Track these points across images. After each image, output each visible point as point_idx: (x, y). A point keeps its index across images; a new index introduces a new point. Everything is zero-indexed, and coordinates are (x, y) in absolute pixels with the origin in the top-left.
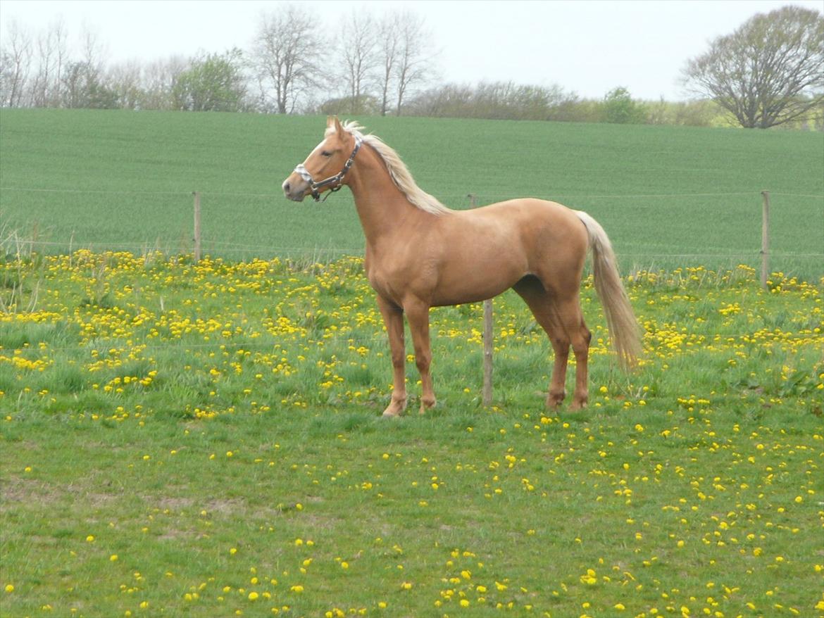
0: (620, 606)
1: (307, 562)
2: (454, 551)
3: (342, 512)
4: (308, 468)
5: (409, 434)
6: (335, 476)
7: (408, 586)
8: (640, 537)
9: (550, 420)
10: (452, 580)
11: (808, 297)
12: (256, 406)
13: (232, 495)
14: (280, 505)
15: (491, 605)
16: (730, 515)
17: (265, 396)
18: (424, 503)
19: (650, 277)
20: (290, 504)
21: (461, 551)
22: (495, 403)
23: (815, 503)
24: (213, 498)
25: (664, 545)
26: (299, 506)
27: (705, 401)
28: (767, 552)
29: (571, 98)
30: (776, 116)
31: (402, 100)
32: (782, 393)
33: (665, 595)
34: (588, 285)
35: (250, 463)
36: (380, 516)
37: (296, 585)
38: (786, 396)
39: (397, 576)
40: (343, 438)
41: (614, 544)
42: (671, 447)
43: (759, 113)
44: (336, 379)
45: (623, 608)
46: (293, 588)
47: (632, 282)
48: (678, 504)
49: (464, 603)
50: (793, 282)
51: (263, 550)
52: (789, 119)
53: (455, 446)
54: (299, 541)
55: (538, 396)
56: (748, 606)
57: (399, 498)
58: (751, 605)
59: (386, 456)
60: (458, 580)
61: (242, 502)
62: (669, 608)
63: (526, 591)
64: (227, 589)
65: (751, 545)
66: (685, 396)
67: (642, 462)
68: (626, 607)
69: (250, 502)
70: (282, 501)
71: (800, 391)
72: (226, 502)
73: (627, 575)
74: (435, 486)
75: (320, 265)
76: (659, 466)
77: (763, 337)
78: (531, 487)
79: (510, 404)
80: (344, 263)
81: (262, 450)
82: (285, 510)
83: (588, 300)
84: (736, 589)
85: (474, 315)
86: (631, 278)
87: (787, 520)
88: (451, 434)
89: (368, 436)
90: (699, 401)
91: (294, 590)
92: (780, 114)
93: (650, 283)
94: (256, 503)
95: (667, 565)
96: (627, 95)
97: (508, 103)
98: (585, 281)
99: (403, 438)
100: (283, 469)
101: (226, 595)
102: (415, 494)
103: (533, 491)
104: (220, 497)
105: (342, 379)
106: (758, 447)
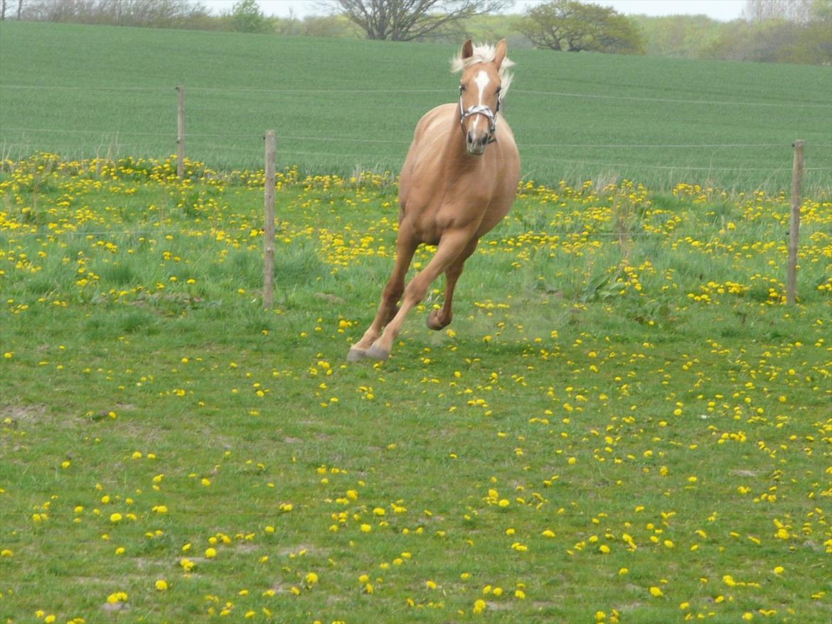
0: (548, 533)
1: (158, 478)
2: (320, 466)
3: (164, 421)
4: (104, 374)
5: (199, 337)
6: (140, 382)
7: (289, 507)
8: (521, 453)
9: (350, 324)
10: (339, 500)
11: (549, 201)
12: (12, 304)
13: (31, 401)
14: (90, 413)
15: (395, 530)
16: (608, 428)
17: (20, 294)
18: (255, 413)
19: (375, 179)
20: (100, 412)
21: (329, 468)
22: (276, 305)
23: (698, 416)
24: (9, 404)
25: (552, 462)
26: (112, 414)
27: (504, 306)
28: (675, 471)
29: (198, 9)
30: (407, 31)
31: (23, 7)
32: (584, 298)
33: (595, 520)
34: (307, 187)
35: (35, 367)
36: (211, 427)
37: (159, 506)
38: (589, 301)
39: (269, 495)
40: (125, 340)
41: (495, 461)
42: (496, 354)
43: (389, 28)
44: (91, 277)
45: (553, 535)
46: (154, 509)
47: (354, 184)
48: (544, 416)
49: (366, 527)
50: (529, 186)
51: (100, 463)
52: (420, 35)
53: (256, 351)
54: (137, 454)
55: (320, 298)
56: (698, 534)
57: (224, 407)
58: (702, 533)
59: (185, 360)
60: (346, 501)
61: (44, 409)
62: (607, 535)
63: (430, 514)
64: (79, 509)
65: (654, 463)
66: (481, 300)
67: (472, 370)
68: (556, 533)
69: (53, 410)
70: (91, 409)
71: (603, 295)
72: (23, 409)
73: (536, 496)
74: (260, 393)
75: (10, 162)
76: (494, 375)
77: (528, 241)
78: (370, 396)
79: (294, 306)
80: (36, 159)
81: (41, 352)
82: (97, 419)
83: (316, 201)
84: (672, 514)
85: (200, 215)
86: (353, 180)
87: (676, 435)
88: (247, 337)
89: (153, 338)
90: (499, 305)
91: (156, 511)
92: (411, 29)
93: (375, 185)
94: (59, 410)
95: (571, 486)
96: (255, 7)
97: (132, 13)
98: (304, 183)
99: (193, 341)
100: (74, 373)
101: (81, 515)
102: (238, 402)
103: (373, 401)
104: (17, 403)
105: (97, 277)
106: (590, 354)
